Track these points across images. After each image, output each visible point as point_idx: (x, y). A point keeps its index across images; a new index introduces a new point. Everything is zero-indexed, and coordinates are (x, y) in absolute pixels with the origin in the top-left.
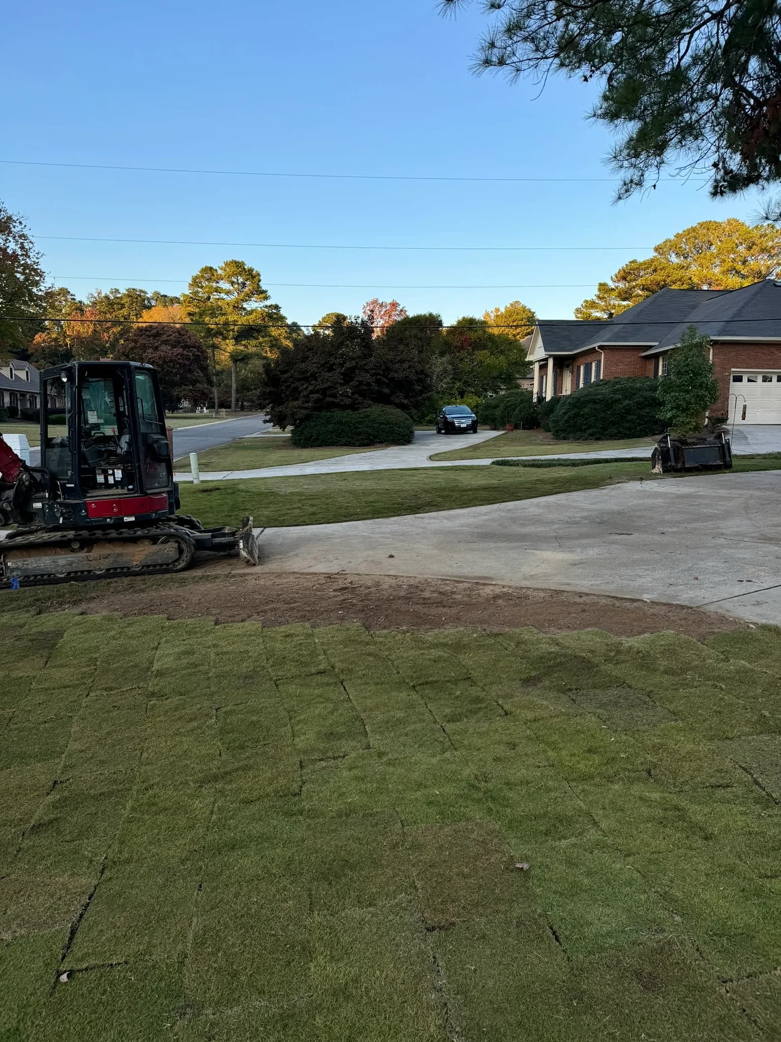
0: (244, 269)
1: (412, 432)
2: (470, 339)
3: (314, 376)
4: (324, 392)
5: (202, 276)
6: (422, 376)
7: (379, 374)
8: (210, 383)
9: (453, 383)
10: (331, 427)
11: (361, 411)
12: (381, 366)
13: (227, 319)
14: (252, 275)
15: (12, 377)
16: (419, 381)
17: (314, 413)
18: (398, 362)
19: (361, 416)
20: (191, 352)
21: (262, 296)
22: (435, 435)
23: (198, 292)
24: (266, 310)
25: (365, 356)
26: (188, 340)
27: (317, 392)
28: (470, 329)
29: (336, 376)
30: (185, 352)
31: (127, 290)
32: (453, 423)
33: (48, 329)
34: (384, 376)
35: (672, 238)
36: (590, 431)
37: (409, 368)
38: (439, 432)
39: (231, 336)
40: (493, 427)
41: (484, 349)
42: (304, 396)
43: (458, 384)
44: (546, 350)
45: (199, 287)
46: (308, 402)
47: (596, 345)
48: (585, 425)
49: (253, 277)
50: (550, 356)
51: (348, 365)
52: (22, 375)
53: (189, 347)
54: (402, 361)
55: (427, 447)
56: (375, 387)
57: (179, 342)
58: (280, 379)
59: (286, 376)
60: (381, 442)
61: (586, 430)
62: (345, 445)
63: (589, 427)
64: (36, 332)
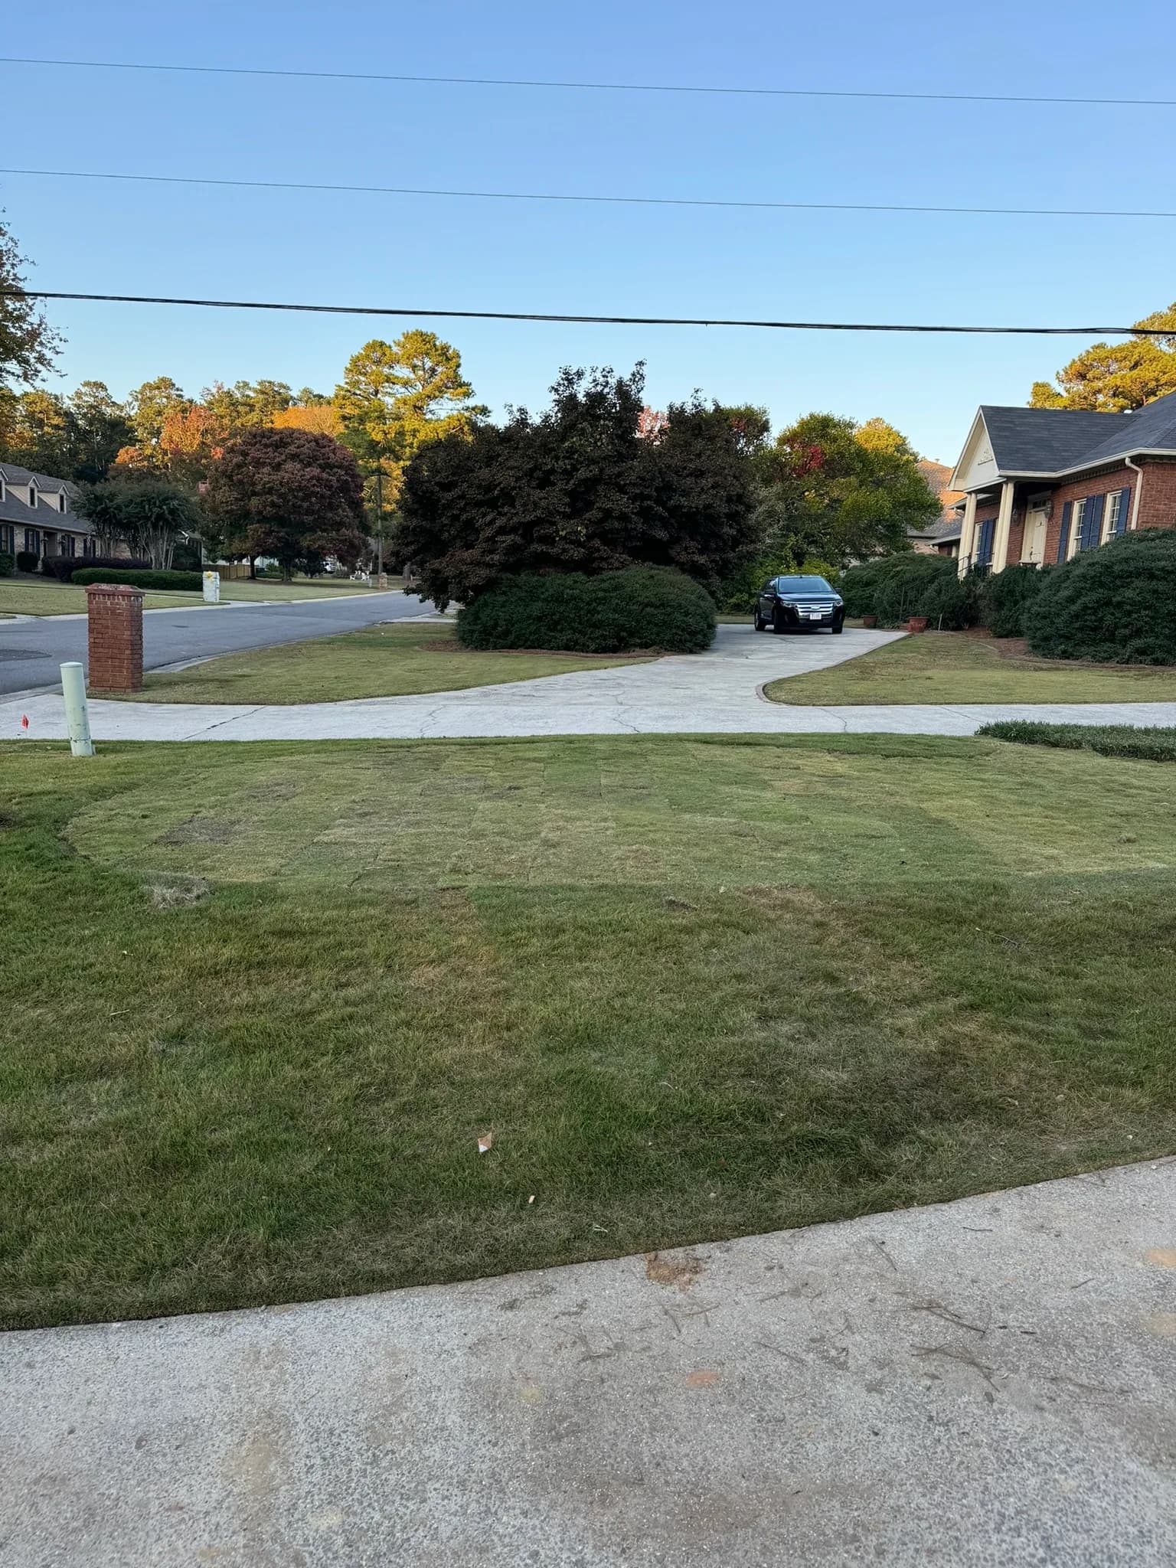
0: (435, 345)
1: (712, 626)
2: (823, 454)
3: (508, 497)
4: (527, 530)
5: (368, 356)
6: (741, 508)
7: (648, 497)
8: (366, 529)
9: (783, 536)
10: (536, 608)
11: (605, 575)
12: (653, 480)
13: (402, 426)
14: (447, 356)
15: (32, 503)
16: (733, 517)
17: (503, 576)
18: (691, 475)
19: (605, 585)
20: (334, 475)
21: (460, 390)
22: (750, 633)
23: (358, 382)
24: (467, 414)
25: (621, 458)
26: (333, 456)
27: (513, 530)
28: (824, 436)
29: (554, 498)
30: (325, 475)
31: (261, 383)
32: (793, 612)
33: (140, 441)
34: (659, 502)
35: (1165, 311)
36: (1138, 643)
37: (713, 487)
38: (760, 628)
39: (408, 454)
40: (870, 621)
41: (847, 474)
42: (488, 540)
43: (792, 540)
44: (1000, 467)
45: (361, 374)
46: (491, 552)
47: (1126, 455)
48: (1126, 626)
49: (448, 359)
50: (1009, 479)
51: (582, 473)
52: (53, 501)
53: (331, 467)
54: (699, 474)
55: (743, 660)
56: (638, 524)
57: (315, 458)
58: (439, 500)
59: (449, 495)
60: (646, 646)
61: (1124, 641)
62: (567, 648)
63: (1138, 633)
64: (122, 445)
